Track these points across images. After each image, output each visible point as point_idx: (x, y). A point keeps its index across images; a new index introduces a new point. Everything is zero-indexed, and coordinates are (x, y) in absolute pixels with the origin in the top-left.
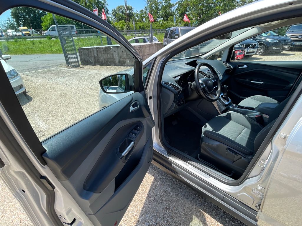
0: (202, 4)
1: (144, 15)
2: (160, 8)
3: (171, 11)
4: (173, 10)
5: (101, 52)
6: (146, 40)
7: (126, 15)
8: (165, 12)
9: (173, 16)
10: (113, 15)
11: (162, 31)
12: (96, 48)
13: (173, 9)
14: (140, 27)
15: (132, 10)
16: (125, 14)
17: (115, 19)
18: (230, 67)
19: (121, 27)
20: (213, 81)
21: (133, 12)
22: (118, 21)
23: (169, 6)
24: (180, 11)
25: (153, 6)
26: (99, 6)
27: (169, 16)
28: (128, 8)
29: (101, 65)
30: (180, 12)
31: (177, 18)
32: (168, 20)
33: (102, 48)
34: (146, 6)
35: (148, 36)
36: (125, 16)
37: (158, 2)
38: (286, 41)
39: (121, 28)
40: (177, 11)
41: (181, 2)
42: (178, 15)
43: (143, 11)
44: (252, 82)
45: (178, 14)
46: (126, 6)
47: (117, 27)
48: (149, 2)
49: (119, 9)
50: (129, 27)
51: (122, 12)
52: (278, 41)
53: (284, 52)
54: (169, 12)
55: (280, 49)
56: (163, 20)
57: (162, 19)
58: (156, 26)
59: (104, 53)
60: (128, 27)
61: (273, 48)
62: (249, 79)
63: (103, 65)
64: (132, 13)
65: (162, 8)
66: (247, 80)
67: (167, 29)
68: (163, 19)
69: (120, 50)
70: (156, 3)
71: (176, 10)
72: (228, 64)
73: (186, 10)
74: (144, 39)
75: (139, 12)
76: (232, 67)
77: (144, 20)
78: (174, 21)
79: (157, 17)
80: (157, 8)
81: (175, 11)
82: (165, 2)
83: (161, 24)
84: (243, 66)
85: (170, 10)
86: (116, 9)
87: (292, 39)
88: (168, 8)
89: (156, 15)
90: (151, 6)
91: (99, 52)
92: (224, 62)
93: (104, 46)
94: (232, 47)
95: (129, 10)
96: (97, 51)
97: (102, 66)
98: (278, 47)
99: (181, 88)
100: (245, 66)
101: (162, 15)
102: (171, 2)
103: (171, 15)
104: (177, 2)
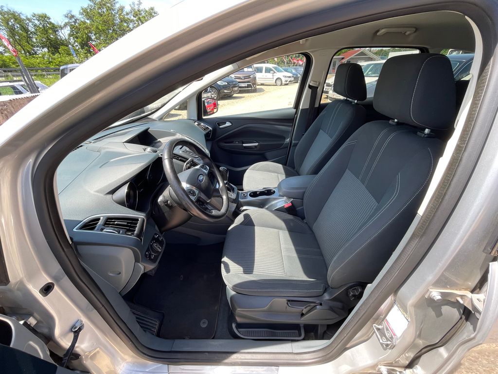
0: (114, 30)
2: (31, 29)
3: (59, 38)
4: (61, 35)
6: (20, 90)
8: (47, 37)
9: (67, 46)
11: (54, 71)
13: (64, 34)
18: (207, 128)
20: (206, 172)
23: (51, 28)
24: (77, 38)
27: (59, 45)
30: (80, 40)
31: (77, 50)
32: (58, 52)
35: (21, 81)
37: (23, 17)
38: (234, 83)
40: (72, 38)
41: (73, 23)
42: (77, 46)
44: (244, 145)
45: (76, 44)
52: (226, 83)
53: (235, 95)
54: (56, 38)
55: (231, 92)
56: (48, 52)
57: (46, 50)
58: (39, 64)
61: (225, 91)
62: (238, 142)
65: (36, 30)
66: (237, 144)
67: (61, 68)
68: (48, 50)
71: (70, 35)
72: (202, 124)
73: (89, 38)
74: (14, 88)
76: (210, 128)
78: (72, 55)
79: (33, 46)
80: (26, 30)
81: (67, 37)
82: (38, 20)
83: (48, 59)
84: (225, 123)
85: (56, 34)
87: (238, 80)
88: (50, 31)
89: (28, 42)
92: (195, 122)
94: (199, 96)
98: (229, 89)
99: (140, 216)
100: (228, 124)
101: (43, 43)
102: (52, 21)
103: (63, 44)
104: (66, 23)
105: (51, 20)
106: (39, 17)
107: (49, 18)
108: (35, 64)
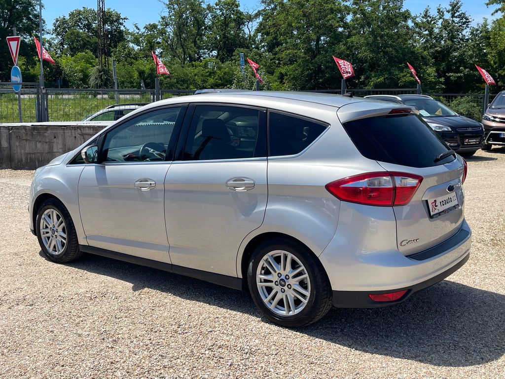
1: (159, 40)
2: (208, 22)
3: (241, 34)
4: (247, 31)
5: (19, 138)
7: (98, 36)
8: (224, 34)
10: (58, 34)
12: (8, 128)
13: (250, 29)
14: (141, 73)
15: (122, 24)
16: (96, 33)
17: (62, 44)
19: (82, 71)
21: (122, 28)
22: (74, 50)
23: (235, 20)
24: (267, 34)
25: (187, 18)
26: (14, 7)
27: (236, 46)
28: (107, 17)
29: (16, 169)
30: (269, 38)
33: (25, 127)
34: (166, 15)
36: (95, 39)
37: (204, 6)
39: (80, 75)
40: (260, 34)
41: (270, 12)
42: (263, 46)
43: (154, 26)
45: (263, 44)
46: (101, 10)
47: (67, 70)
48: (176, 6)
49: (80, 19)
50: (107, 72)
51: (88, 26)
52: (450, 129)
55: (459, 146)
56: (217, 57)
57: (215, 53)
58: (195, 75)
59: (26, 140)
60: (103, 70)
63: (21, 169)
64: (121, 32)
65: (213, 23)
68: (218, 53)
69: (69, 134)
70: (196, 10)
71: (258, 31)
75: (143, 30)
77: (157, 53)
79: (199, 48)
80: (199, 24)
81: (252, 34)
82: (221, 10)
85: (239, 29)
86: (67, 17)
89: (195, 42)
90: (181, 16)
91: (13, 136)
93: (29, 124)
95: (112, 22)
96: (10, 134)
97: (19, 172)
101: (214, 44)
102: (241, 9)
103: (242, 45)
104: (259, 11)
105: (239, 8)
106: (225, 4)
107: (237, 6)
108: (190, 75)
